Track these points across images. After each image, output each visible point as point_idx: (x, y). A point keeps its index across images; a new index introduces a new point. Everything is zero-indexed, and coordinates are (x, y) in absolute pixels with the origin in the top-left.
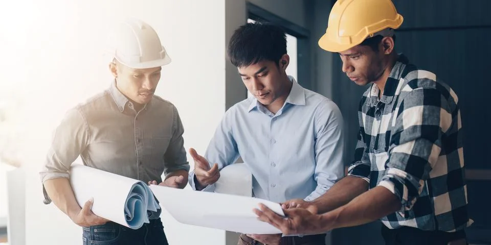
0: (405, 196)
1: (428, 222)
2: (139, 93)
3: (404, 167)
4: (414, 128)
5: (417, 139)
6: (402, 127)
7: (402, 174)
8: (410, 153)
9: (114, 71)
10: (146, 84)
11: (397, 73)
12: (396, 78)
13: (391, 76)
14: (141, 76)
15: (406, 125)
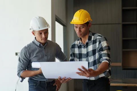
1: (107, 74)
2: (42, 40)
3: (107, 56)
5: (107, 50)
8: (107, 53)
9: (33, 34)
10: (43, 36)
12: (91, 36)
13: (89, 35)
14: (41, 34)
15: (103, 46)
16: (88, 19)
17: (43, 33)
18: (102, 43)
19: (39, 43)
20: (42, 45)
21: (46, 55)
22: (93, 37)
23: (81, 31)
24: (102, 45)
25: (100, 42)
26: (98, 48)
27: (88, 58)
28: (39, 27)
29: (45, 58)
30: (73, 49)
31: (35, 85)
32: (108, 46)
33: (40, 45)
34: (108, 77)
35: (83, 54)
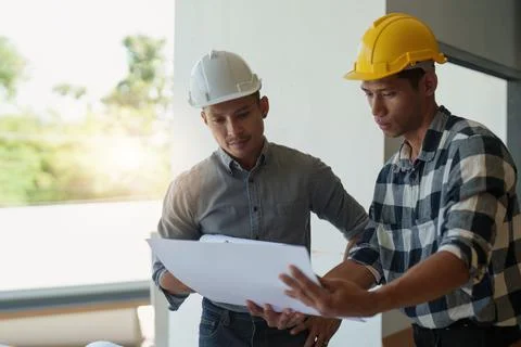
0: (475, 262)
1: (488, 306)
2: (228, 144)
3: (469, 227)
4: (478, 180)
5: (480, 194)
6: (461, 180)
7: (467, 234)
8: (474, 210)
11: (439, 125)
12: (438, 130)
13: (431, 127)
14: (220, 120)
15: (466, 177)
16: (411, 56)
17: (228, 118)
18: (462, 163)
19: (230, 160)
20: (239, 167)
21: (255, 209)
22: (446, 134)
23: (386, 112)
24: (460, 173)
25: (456, 160)
26: (448, 184)
27: (417, 230)
28: (207, 95)
29: (253, 220)
30: (382, 185)
31: (213, 324)
32: (489, 180)
33: (231, 167)
34: (496, 320)
35: (406, 208)
